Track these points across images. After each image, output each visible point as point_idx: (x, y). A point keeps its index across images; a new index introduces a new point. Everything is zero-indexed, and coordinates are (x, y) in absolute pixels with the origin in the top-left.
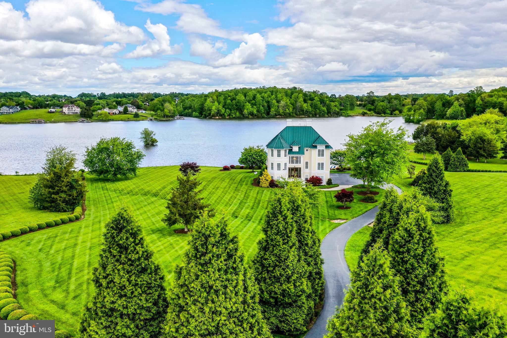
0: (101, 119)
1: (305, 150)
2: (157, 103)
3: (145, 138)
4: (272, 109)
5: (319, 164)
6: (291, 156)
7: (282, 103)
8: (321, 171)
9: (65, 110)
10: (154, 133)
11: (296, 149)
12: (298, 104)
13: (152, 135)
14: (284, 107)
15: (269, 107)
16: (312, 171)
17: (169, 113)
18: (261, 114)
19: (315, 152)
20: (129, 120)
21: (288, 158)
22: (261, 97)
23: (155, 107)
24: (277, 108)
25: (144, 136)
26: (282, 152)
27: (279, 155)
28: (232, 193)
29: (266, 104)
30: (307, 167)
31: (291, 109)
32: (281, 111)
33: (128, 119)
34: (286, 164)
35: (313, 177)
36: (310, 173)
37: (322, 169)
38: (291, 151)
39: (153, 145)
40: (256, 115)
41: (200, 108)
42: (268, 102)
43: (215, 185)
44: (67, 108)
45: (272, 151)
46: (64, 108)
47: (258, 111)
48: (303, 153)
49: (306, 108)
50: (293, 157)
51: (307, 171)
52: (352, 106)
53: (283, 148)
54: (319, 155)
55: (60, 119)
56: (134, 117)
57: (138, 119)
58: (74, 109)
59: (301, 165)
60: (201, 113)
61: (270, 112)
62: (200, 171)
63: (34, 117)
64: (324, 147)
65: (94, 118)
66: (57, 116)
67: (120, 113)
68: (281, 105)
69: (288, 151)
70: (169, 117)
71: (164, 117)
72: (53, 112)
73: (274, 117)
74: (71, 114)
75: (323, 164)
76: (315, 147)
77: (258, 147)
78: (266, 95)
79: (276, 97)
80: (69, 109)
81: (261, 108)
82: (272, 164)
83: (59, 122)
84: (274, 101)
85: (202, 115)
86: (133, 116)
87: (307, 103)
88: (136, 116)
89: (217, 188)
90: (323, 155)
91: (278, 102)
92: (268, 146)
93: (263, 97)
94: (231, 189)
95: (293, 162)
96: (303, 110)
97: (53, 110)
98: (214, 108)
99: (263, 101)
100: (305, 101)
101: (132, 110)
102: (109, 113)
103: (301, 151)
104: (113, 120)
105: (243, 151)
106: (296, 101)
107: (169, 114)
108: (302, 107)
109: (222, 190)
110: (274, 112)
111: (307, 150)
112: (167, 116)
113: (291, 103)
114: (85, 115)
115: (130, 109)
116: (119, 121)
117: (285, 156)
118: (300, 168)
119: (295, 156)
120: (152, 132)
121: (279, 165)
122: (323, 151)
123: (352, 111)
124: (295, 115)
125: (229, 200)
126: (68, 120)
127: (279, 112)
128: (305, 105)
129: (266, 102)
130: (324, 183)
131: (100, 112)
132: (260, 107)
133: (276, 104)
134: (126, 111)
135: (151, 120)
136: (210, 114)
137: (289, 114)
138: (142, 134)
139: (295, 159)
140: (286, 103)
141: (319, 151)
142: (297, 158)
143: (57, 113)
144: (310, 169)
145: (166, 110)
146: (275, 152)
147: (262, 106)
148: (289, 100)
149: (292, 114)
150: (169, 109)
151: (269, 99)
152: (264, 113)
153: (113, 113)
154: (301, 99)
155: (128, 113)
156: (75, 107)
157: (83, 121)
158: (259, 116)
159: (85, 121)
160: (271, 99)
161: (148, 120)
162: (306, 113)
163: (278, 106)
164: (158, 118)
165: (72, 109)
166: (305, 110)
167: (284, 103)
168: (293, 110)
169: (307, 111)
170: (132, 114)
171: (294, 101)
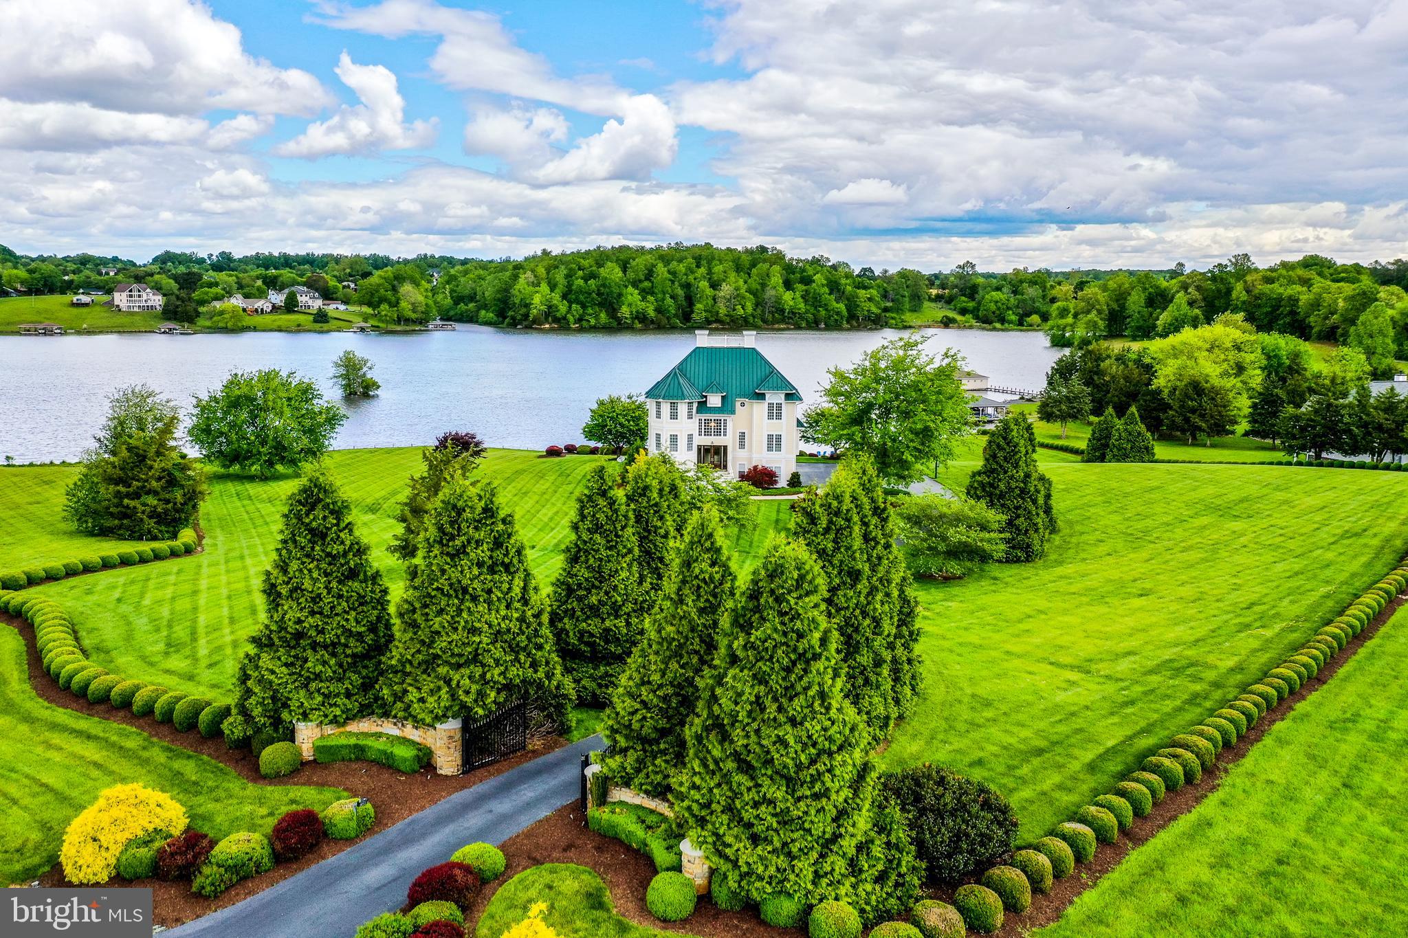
0: (221, 325)
1: (738, 404)
2: (379, 285)
3: (346, 377)
4: (699, 306)
5: (770, 437)
6: (704, 417)
7: (726, 290)
8: (774, 454)
9: (120, 299)
10: (369, 364)
11: (714, 400)
12: (770, 293)
13: (365, 369)
14: (729, 300)
15: (690, 300)
16: (754, 456)
17: (414, 311)
18: (668, 319)
19: (760, 409)
20: (299, 329)
21: (695, 420)
22: (669, 272)
23: (372, 294)
24: (710, 302)
25: (342, 371)
26: (683, 408)
27: (674, 416)
28: (559, 505)
29: (680, 292)
30: (742, 446)
31: (750, 307)
32: (723, 311)
33: (299, 325)
34: (690, 437)
35: (755, 467)
36: (750, 459)
37: (779, 448)
38: (702, 406)
39: (366, 396)
40: (652, 322)
41: (499, 300)
42: (687, 286)
43: (519, 486)
44: (124, 295)
45: (658, 404)
46: (117, 295)
47: (658, 310)
48: (733, 412)
49: (791, 303)
50: (707, 421)
51: (742, 454)
52: (917, 301)
53: (683, 397)
54: (770, 417)
55: (105, 322)
56: (315, 321)
57: (326, 326)
58: (145, 297)
59: (728, 440)
60: (502, 314)
61: (692, 312)
62: (483, 454)
63: (30, 317)
64: (783, 396)
65: (202, 322)
66: (96, 316)
67: (275, 309)
68: (722, 294)
69: (695, 405)
70: (414, 322)
71: (399, 320)
72: (86, 305)
73: (704, 326)
74: (136, 309)
75: (779, 438)
76: (761, 397)
77: (629, 397)
78: (682, 268)
79: (710, 272)
80: (131, 296)
81: (669, 301)
82: (658, 436)
83: (101, 332)
84: (704, 284)
85: (505, 318)
86: (311, 318)
87: (793, 290)
88: (321, 317)
89: (526, 493)
90: (779, 417)
91: (715, 285)
92: (649, 394)
93: (673, 273)
94: (557, 495)
95: (707, 433)
96: (783, 311)
97: (85, 299)
98: (537, 299)
99: (673, 282)
100: (788, 285)
101: (310, 303)
102: (244, 310)
103: (727, 406)
104: (255, 329)
105: (595, 407)
106: (763, 285)
107: (414, 316)
108: (778, 300)
109: (536, 498)
110: (704, 314)
111: (743, 405)
112: (408, 321)
113: (749, 291)
114: (175, 313)
115: (302, 299)
116: (271, 330)
117: (690, 417)
118: (725, 447)
119: (713, 417)
120: (366, 362)
121: (674, 439)
122: (779, 406)
123: (915, 315)
124: (760, 323)
125: (551, 519)
126: (127, 326)
127: (717, 313)
128: (788, 296)
129: (682, 286)
130: (783, 482)
131: (218, 305)
132: (663, 300)
133: (709, 291)
134: (291, 306)
135: (362, 330)
136: (526, 316)
137: (745, 319)
138: (337, 365)
139: (713, 424)
140: (737, 289)
141: (771, 406)
142: (718, 421)
143: (98, 308)
144: (750, 450)
145: (403, 304)
146: (666, 408)
147: (672, 297)
148: (746, 282)
149: (751, 319)
150: (413, 300)
151: (691, 277)
152: (676, 315)
153: (256, 310)
154: (776, 279)
155: (296, 309)
156: (149, 290)
157: (169, 329)
158: (662, 323)
159: (175, 329)
160: (695, 279)
161: (355, 330)
162: (792, 318)
163: (714, 299)
164: (383, 326)
165: (139, 296)
166: (787, 311)
167: (731, 288)
168: (755, 310)
169: (793, 313)
170: (309, 314)
171: (759, 284)
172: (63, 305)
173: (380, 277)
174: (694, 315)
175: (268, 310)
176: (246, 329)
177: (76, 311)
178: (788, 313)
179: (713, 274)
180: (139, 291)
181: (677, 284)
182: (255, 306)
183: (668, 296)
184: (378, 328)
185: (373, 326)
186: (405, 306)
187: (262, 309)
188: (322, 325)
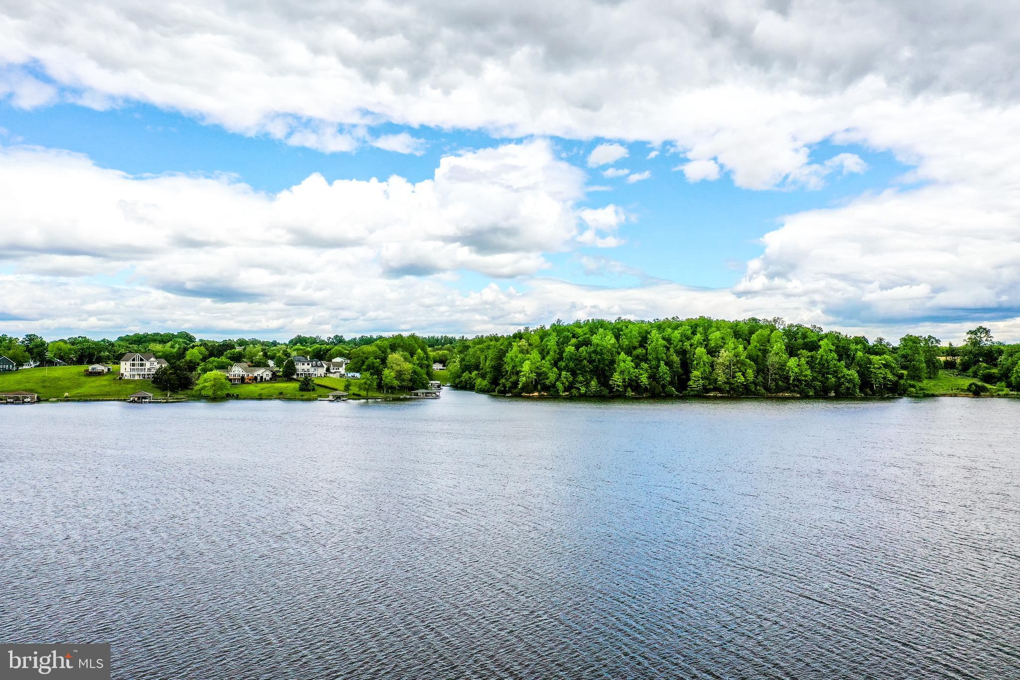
0: (204, 393)
2: (374, 352)
4: (696, 373)
7: (725, 355)
9: (125, 367)
12: (772, 359)
14: (728, 367)
15: (686, 365)
17: (399, 379)
18: (664, 386)
20: (282, 396)
22: (664, 339)
24: (708, 369)
29: (675, 358)
31: (750, 373)
32: (721, 379)
33: (281, 394)
40: (646, 390)
41: (492, 367)
42: (682, 353)
44: (128, 363)
47: (653, 377)
49: (796, 370)
52: (933, 367)
56: (300, 390)
57: (313, 395)
58: (148, 365)
60: (495, 382)
61: (689, 379)
66: (92, 385)
67: (275, 377)
68: (720, 360)
70: (402, 389)
71: (380, 387)
72: (99, 374)
73: (702, 395)
74: (137, 378)
78: (677, 335)
79: (706, 340)
80: (133, 365)
81: (663, 368)
84: (700, 351)
85: (497, 384)
86: (296, 385)
87: (797, 355)
88: (308, 385)
91: (713, 352)
93: (668, 340)
96: (787, 378)
97: (99, 368)
98: (526, 367)
99: (668, 349)
100: (792, 351)
101: (312, 371)
102: (242, 380)
104: (237, 397)
106: (765, 352)
107: (396, 383)
108: (782, 366)
110: (701, 382)
112: (392, 389)
113: (750, 357)
115: (304, 367)
123: (932, 383)
124: (763, 391)
127: (716, 380)
128: (792, 362)
129: (677, 352)
132: (658, 366)
133: (706, 358)
135: (338, 398)
136: (515, 384)
137: (746, 387)
140: (736, 355)
145: (386, 372)
147: (666, 364)
148: (745, 348)
149: (753, 387)
150: (398, 368)
151: (687, 344)
152: (671, 383)
153: (256, 378)
154: (778, 346)
155: (295, 377)
156: (153, 359)
157: (139, 398)
158: (657, 391)
159: (145, 398)
160: (691, 345)
161: (331, 398)
162: (797, 386)
163: (712, 365)
164: (363, 393)
165: (142, 365)
166: (792, 378)
167: (731, 355)
168: (756, 377)
169: (799, 380)
170: (299, 381)
171: (760, 350)
172: (79, 374)
173: (377, 346)
174: (691, 383)
175: (268, 378)
176: (229, 397)
177: (83, 379)
178: (794, 380)
179: (710, 340)
180: (142, 360)
181: (672, 350)
182: (256, 374)
183: (662, 363)
184: (359, 395)
185: (354, 394)
186: (389, 374)
187: (262, 377)
188: (303, 393)
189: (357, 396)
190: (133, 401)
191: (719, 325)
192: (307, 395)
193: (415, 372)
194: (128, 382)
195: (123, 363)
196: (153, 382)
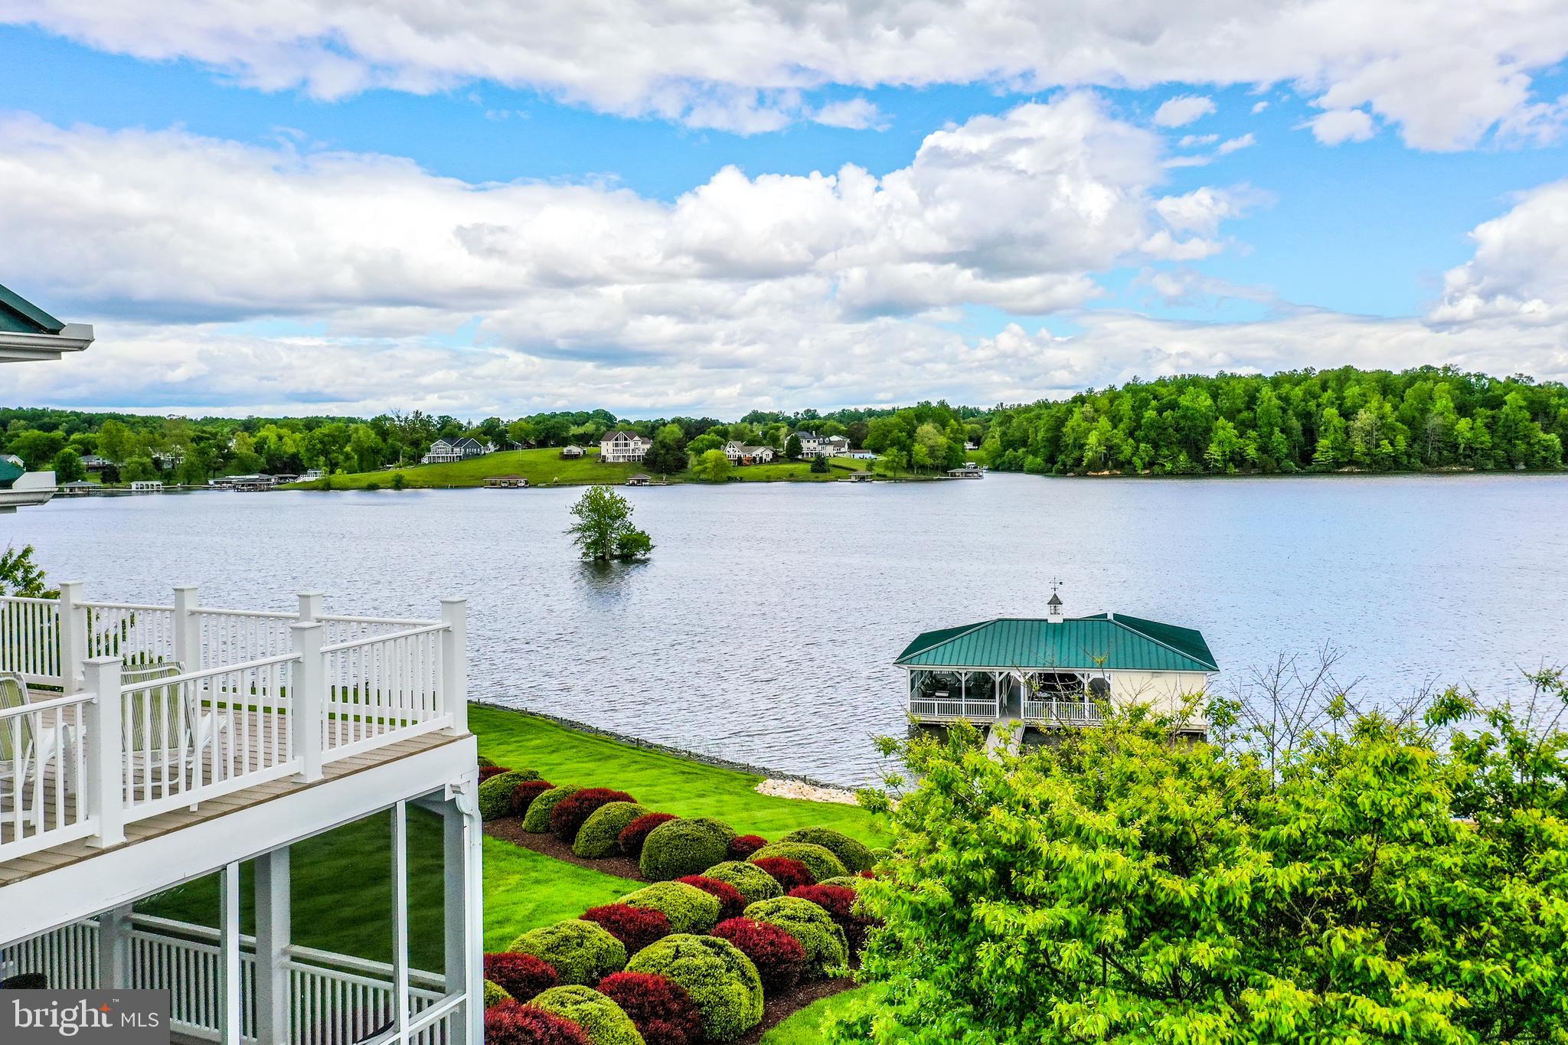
0: (703, 476)
2: (896, 425)
3: (591, 529)
4: (1323, 443)
7: (1364, 418)
9: (607, 448)
12: (1434, 421)
14: (1369, 433)
15: (1311, 434)
17: (935, 458)
18: (1278, 461)
20: (792, 478)
22: (1280, 398)
23: (885, 436)
24: (1341, 436)
29: (1295, 424)
31: (1401, 442)
32: (1359, 447)
33: (792, 475)
39: (627, 559)
40: (1254, 465)
41: (1048, 440)
42: (1306, 416)
44: (611, 443)
47: (1263, 449)
49: (1469, 435)
55: (581, 475)
56: (814, 470)
57: (827, 476)
58: (632, 445)
60: (1051, 460)
61: (1314, 451)
63: (509, 470)
65: (685, 472)
66: (577, 469)
67: (776, 458)
68: (1358, 424)
70: (935, 469)
71: (910, 466)
72: (576, 457)
73: (1333, 469)
74: (621, 460)
78: (1298, 392)
79: (1341, 398)
80: (617, 445)
81: (1278, 436)
84: (1331, 412)
85: (1054, 463)
86: (808, 466)
87: (1472, 416)
88: (821, 468)
91: (1347, 414)
93: (1286, 399)
96: (1455, 446)
97: (576, 450)
98: (1092, 439)
99: (1284, 411)
100: (1463, 410)
102: (740, 462)
104: (741, 480)
106: (1424, 411)
107: (929, 461)
108: (1449, 429)
110: (1331, 453)
112: (923, 467)
113: (1402, 419)
116: (758, 481)
124: (1419, 464)
127: (1352, 451)
128: (1463, 424)
129: (1298, 416)
132: (1271, 433)
133: (1338, 422)
134: (792, 453)
135: (862, 479)
136: (1080, 460)
137: (1395, 460)
140: (1382, 417)
143: (581, 460)
145: (917, 447)
147: (1282, 431)
148: (1395, 408)
149: (1404, 460)
150: (931, 443)
151: (1312, 404)
152: (1287, 456)
153: (755, 458)
154: (1443, 402)
155: (800, 457)
156: (637, 438)
157: (639, 481)
158: (1269, 467)
159: (645, 481)
160: (1318, 405)
161: (853, 479)
162: (1469, 456)
163: (1347, 431)
164: (890, 474)
165: (626, 445)
166: (1462, 446)
167: (1373, 416)
168: (1410, 446)
169: (1471, 448)
170: (808, 462)
171: (1417, 409)
172: (553, 457)
173: (901, 418)
174: (1316, 455)
175: (768, 459)
176: (731, 480)
177: (562, 463)
178: (1464, 450)
179: (1344, 398)
180: (626, 439)
181: (1290, 412)
182: (754, 455)
183: (1277, 430)
184: (884, 476)
185: (878, 475)
186: (920, 450)
187: (761, 458)
188: (817, 474)
189: (882, 477)
190: (633, 485)
191: (1360, 378)
192: (822, 476)
193: (949, 448)
194: (614, 465)
195: (603, 444)
196: (645, 464)
